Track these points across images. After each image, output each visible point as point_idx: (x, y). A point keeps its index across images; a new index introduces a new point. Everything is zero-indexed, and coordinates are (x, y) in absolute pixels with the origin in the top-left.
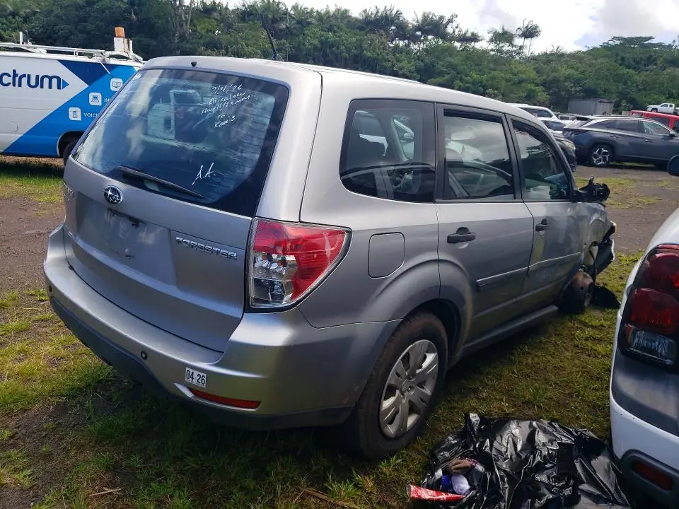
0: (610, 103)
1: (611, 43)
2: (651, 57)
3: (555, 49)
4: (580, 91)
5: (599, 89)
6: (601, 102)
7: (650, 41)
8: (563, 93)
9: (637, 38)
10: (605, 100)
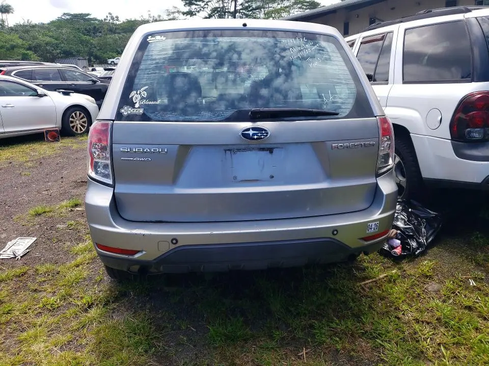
0: (85, 59)
1: (63, 17)
2: (95, 27)
3: (26, 21)
4: (60, 53)
5: (73, 51)
6: (79, 59)
7: (89, 17)
8: (48, 55)
9: (79, 14)
10: (81, 58)
